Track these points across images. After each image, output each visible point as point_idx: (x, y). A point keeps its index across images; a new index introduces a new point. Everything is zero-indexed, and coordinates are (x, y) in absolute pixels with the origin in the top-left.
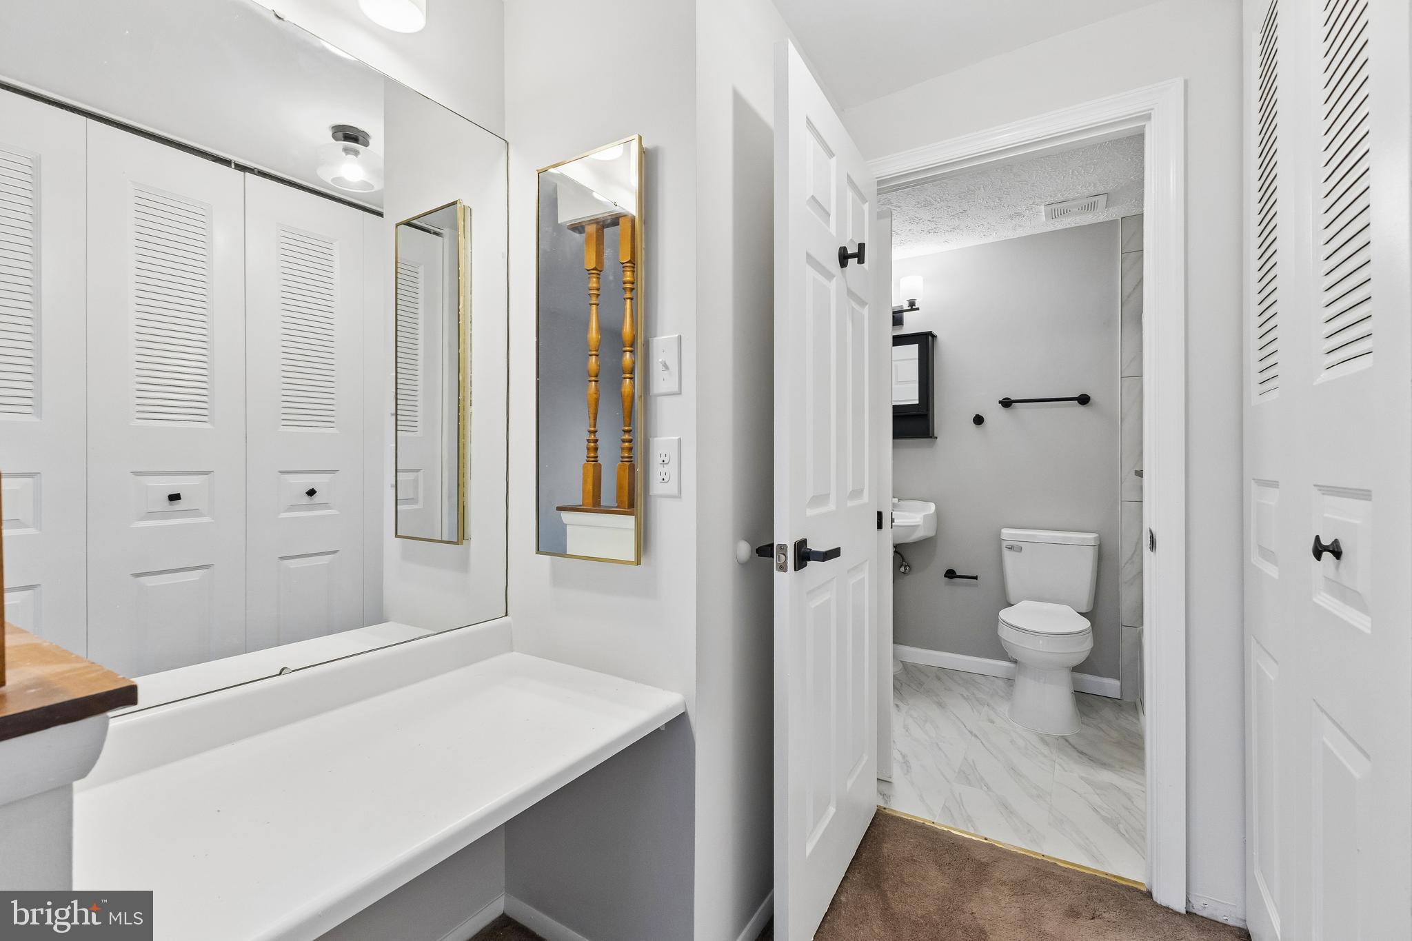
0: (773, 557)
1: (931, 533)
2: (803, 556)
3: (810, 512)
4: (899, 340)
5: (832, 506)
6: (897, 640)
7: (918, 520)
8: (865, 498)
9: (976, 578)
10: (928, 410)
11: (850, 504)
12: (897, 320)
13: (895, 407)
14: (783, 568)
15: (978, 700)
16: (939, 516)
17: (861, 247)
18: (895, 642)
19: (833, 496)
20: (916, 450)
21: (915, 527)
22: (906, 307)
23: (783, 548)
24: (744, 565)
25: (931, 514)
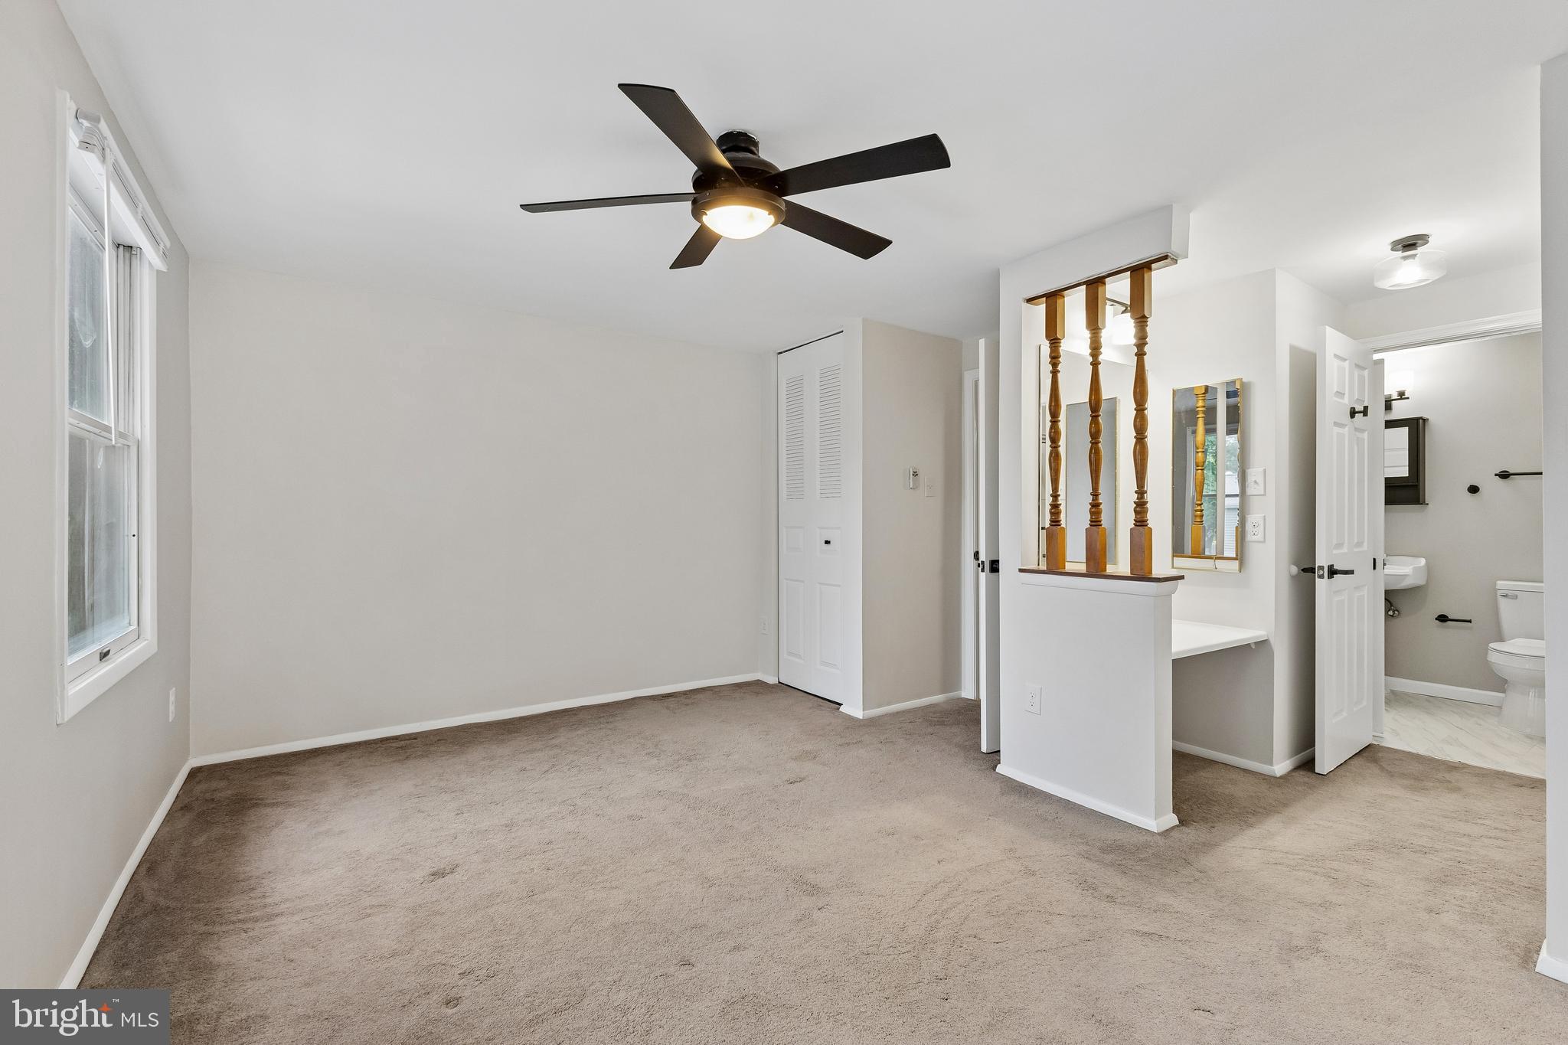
0: (1315, 573)
1: (1421, 582)
2: (1333, 572)
3: (1335, 552)
4: (1390, 424)
5: (1345, 550)
6: (1388, 673)
7: (1408, 571)
8: (1365, 547)
9: (1470, 621)
10: (1418, 480)
11: (1356, 550)
12: (1388, 406)
13: (1387, 480)
14: (1321, 577)
15: (1468, 714)
16: (1429, 568)
17: (1366, 408)
18: (1386, 675)
19: (1346, 545)
20: (1407, 514)
21: (1405, 576)
22: (1395, 396)
23: (1321, 568)
24: (1293, 578)
25: (1423, 566)
